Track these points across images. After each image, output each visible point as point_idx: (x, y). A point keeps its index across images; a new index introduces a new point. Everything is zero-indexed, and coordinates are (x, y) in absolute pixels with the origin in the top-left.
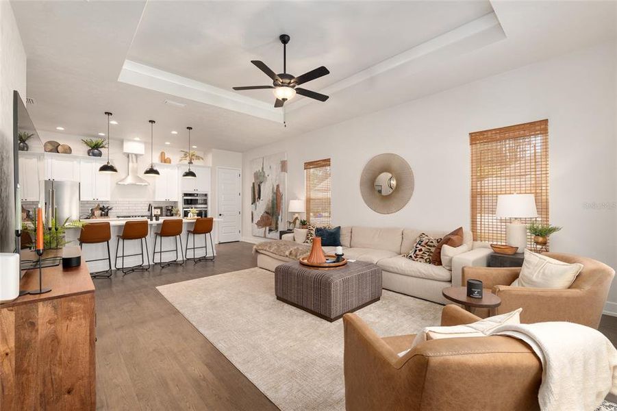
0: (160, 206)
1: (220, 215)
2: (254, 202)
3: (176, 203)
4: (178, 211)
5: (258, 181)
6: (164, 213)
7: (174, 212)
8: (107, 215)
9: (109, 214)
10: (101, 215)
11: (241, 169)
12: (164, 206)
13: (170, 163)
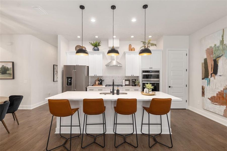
0: (129, 79)
1: (170, 87)
2: (206, 76)
3: (138, 77)
4: (139, 83)
5: (214, 57)
6: (131, 83)
7: (136, 83)
8: (102, 84)
9: (103, 83)
10: (99, 84)
11: (188, 50)
12: (131, 79)
13: (134, 50)
